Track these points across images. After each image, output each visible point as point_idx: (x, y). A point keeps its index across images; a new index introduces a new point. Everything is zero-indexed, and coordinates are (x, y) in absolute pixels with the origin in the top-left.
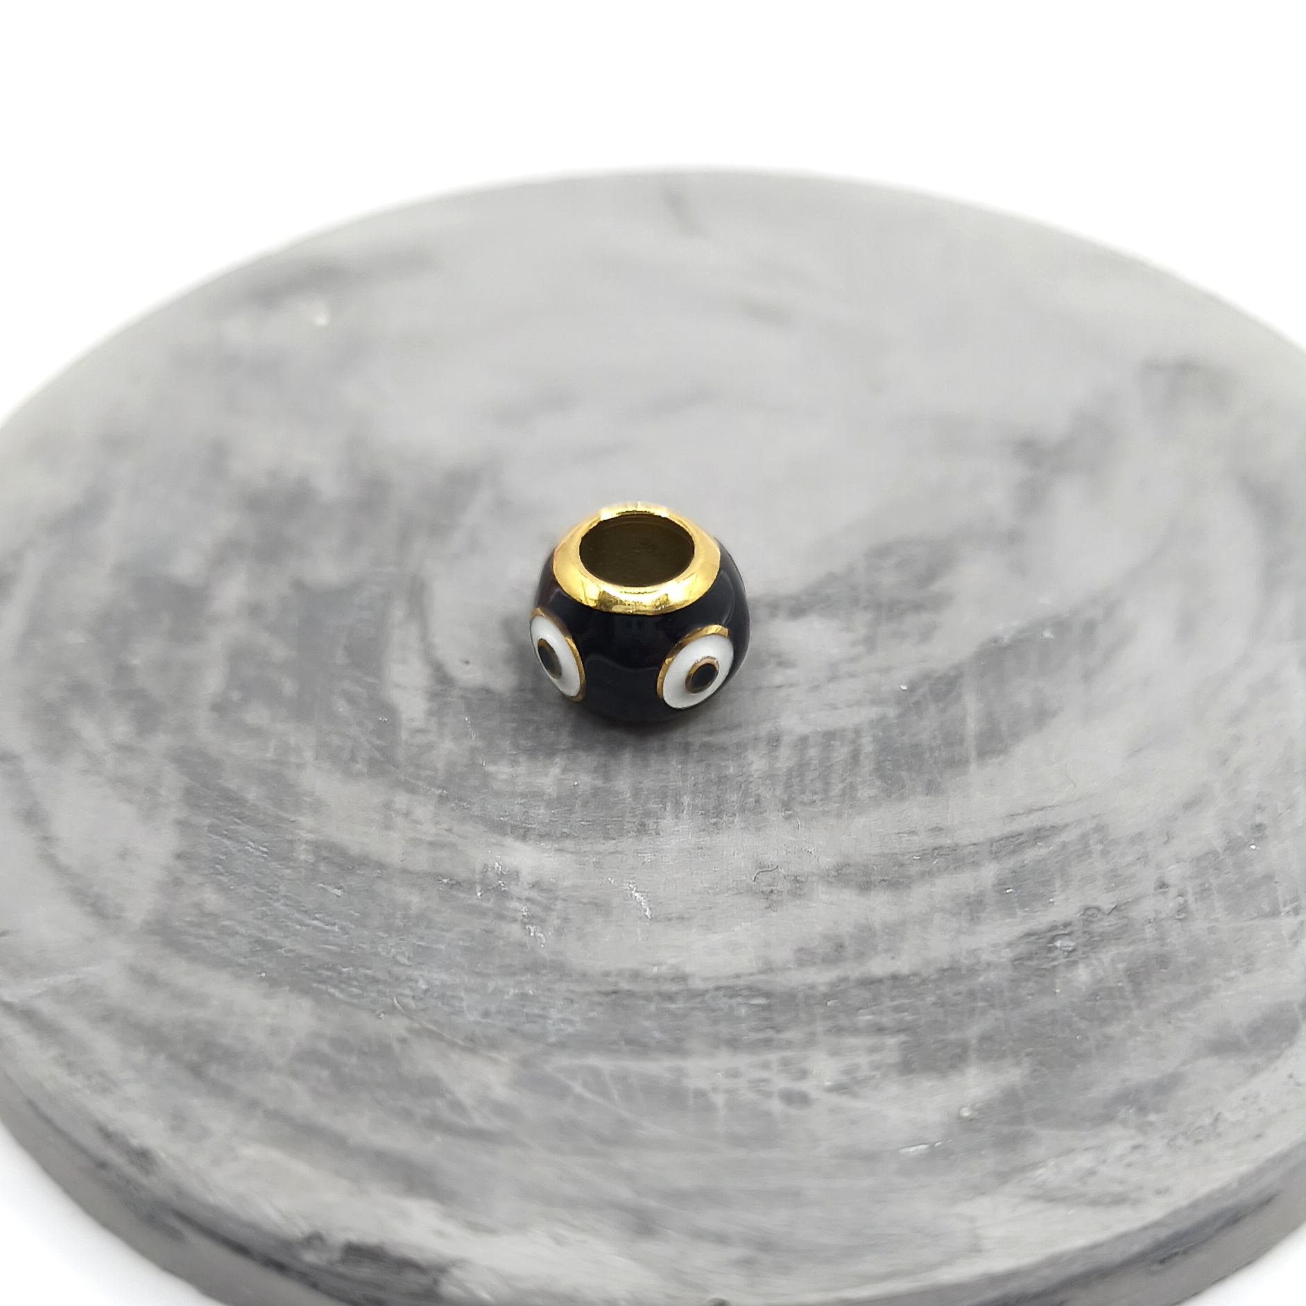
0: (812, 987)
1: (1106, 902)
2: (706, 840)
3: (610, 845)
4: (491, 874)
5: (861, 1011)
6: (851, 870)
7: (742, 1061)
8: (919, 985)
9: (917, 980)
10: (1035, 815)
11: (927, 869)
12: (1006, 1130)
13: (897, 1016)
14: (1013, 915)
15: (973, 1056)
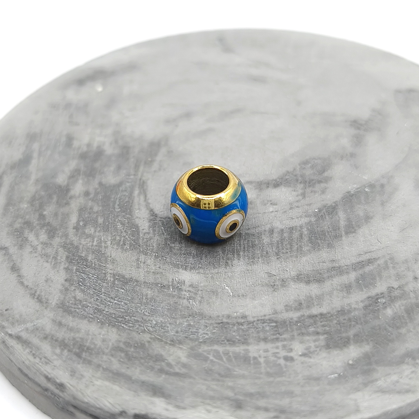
0: (292, 319)
1: (395, 285)
2: (249, 268)
3: (216, 270)
4: (175, 282)
5: (310, 327)
6: (302, 276)
7: (269, 346)
8: (330, 317)
9: (329, 315)
10: (367, 255)
11: (330, 275)
12: (365, 368)
13: (324, 329)
14: (362, 290)
15: (352, 342)
